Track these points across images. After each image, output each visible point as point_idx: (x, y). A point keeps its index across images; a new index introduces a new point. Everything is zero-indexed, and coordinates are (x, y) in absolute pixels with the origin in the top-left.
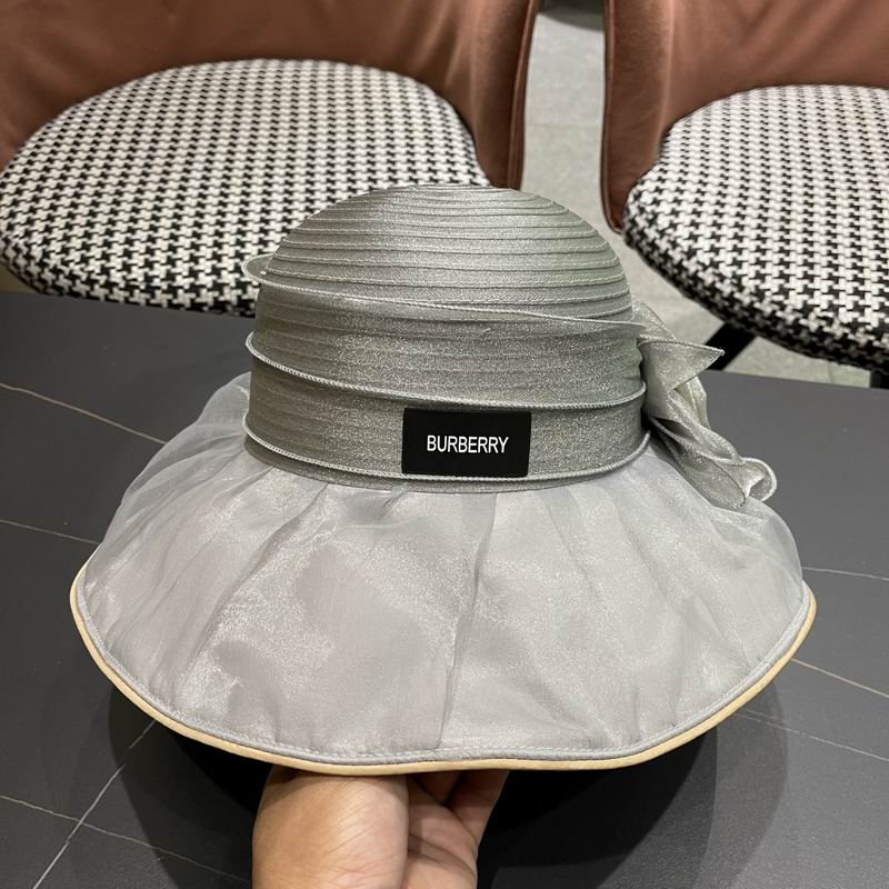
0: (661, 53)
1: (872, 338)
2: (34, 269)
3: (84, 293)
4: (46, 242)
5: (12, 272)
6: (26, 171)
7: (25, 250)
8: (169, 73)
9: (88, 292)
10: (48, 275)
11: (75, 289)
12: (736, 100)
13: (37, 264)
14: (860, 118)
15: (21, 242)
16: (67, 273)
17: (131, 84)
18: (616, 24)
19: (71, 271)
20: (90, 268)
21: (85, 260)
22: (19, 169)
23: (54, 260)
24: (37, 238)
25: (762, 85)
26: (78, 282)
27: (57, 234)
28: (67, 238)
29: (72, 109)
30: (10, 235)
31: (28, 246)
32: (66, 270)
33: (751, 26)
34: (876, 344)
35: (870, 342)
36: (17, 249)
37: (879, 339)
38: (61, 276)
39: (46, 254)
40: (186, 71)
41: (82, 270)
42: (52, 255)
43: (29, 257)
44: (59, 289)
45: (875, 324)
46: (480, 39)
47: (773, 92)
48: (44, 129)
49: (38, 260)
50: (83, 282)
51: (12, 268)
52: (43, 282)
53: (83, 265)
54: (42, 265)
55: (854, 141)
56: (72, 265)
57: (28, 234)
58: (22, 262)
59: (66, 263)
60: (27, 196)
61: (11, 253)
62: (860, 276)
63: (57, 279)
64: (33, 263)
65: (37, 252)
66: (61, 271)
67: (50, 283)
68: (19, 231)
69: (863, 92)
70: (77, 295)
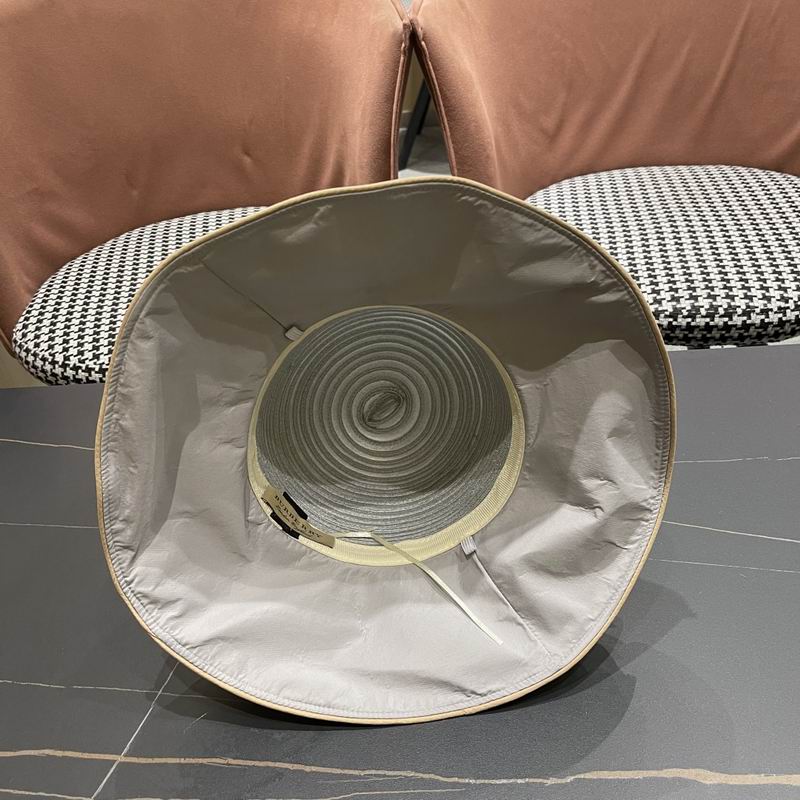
0: (488, 157)
1: (671, 320)
2: (58, 370)
3: (98, 380)
4: (66, 350)
5: (40, 378)
6: (43, 307)
7: (50, 359)
8: (136, 232)
9: (101, 379)
10: (70, 373)
11: (90, 378)
12: (553, 188)
13: (60, 366)
14: (642, 185)
15: (47, 354)
16: (84, 368)
17: (111, 242)
18: (453, 143)
19: (87, 366)
20: (101, 362)
21: (96, 357)
22: (37, 306)
23: (74, 361)
24: (58, 348)
25: (569, 176)
26: (93, 373)
27: (73, 343)
28: (81, 345)
29: (69, 264)
30: (38, 350)
31: (53, 355)
32: (84, 366)
33: (553, 137)
34: (674, 323)
35: (670, 323)
36: (44, 359)
37: (676, 320)
38: (80, 371)
39: (67, 358)
40: (149, 228)
41: (95, 363)
42: (71, 358)
43: (54, 363)
44: (79, 381)
45: (671, 310)
46: (362, 168)
47: (578, 180)
48: (50, 279)
49: (60, 363)
50: (96, 372)
51: (40, 374)
52: (66, 378)
53: (95, 360)
54: (64, 366)
55: (640, 200)
56: (87, 362)
57: (51, 347)
58: (48, 367)
59: (83, 362)
60: (46, 322)
61: (39, 363)
62: (655, 281)
63: (77, 374)
64: (57, 366)
65: (59, 358)
66: (80, 367)
67: (72, 378)
68: (44, 346)
69: (643, 170)
70: (94, 382)
